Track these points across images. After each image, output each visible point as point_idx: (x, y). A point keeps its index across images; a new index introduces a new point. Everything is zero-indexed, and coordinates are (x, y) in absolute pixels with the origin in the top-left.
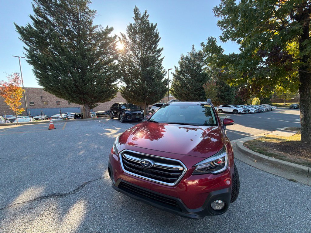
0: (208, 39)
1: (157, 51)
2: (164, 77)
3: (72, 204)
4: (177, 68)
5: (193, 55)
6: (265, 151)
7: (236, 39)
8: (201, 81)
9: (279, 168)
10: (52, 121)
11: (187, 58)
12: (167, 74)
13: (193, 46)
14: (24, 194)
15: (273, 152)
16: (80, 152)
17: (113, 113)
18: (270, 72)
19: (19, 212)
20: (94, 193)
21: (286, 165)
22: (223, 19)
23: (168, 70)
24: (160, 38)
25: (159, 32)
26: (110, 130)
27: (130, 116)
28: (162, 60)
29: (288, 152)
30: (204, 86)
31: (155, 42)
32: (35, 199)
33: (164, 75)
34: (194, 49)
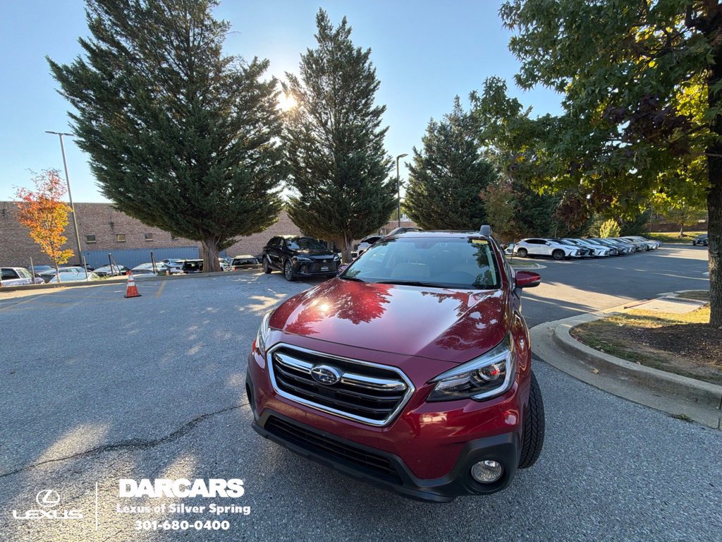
0: (486, 83)
1: (371, 113)
2: (387, 175)
3: (165, 465)
4: (419, 153)
5: (457, 120)
6: (621, 349)
7: (555, 82)
8: (476, 183)
9: (651, 388)
10: (132, 279)
11: (443, 128)
12: (396, 167)
13: (457, 98)
14: (65, 440)
15: (639, 351)
16: (191, 348)
17: (270, 260)
18: (635, 159)
19: (53, 479)
20: (217, 440)
21: (669, 382)
22: (524, 33)
23: (398, 158)
24: (379, 82)
25: (375, 69)
26: (262, 298)
27: (309, 265)
28: (382, 134)
29: (678, 351)
30: (482, 195)
31: (367, 93)
32: (88, 453)
33: (389, 169)
34: (458, 105)
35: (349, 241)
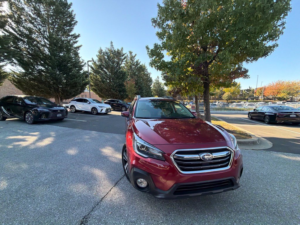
0: (155, 45)
1: (72, 36)
2: (83, 69)
4: (95, 61)
5: (112, 51)
8: (121, 79)
11: (106, 53)
12: (87, 65)
13: (112, 42)
23: (88, 62)
24: (77, 22)
25: (75, 15)
27: (47, 114)
28: (78, 47)
30: (125, 84)
31: (70, 25)
33: (83, 66)
34: (112, 46)
35: (61, 100)
